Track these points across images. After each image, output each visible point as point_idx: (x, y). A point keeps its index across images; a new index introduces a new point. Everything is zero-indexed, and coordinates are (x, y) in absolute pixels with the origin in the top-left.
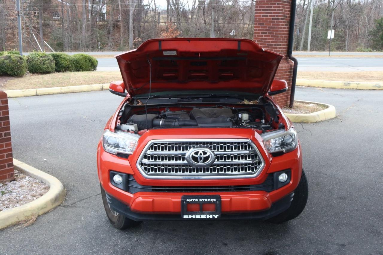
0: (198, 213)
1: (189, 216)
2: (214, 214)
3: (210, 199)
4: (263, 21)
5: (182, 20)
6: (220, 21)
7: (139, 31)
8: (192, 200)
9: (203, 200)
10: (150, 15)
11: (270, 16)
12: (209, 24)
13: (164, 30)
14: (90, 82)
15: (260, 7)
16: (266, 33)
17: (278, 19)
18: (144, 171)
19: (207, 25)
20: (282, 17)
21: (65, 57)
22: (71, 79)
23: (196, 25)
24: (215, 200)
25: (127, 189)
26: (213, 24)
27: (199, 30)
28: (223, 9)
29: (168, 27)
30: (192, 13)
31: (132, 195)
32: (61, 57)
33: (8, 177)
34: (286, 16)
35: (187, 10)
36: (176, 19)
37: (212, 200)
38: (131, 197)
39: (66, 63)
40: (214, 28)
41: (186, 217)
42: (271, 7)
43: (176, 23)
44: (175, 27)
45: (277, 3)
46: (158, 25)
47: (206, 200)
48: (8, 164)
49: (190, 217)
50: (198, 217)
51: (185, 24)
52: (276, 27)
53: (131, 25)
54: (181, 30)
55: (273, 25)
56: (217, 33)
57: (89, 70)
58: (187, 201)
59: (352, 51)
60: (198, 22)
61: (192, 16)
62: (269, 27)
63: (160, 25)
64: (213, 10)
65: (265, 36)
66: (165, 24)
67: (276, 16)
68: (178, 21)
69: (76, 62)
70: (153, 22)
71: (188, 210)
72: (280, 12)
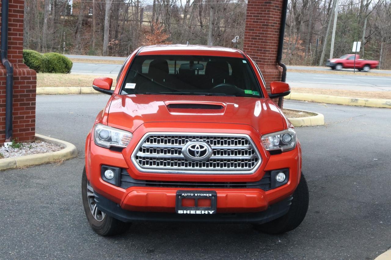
0: (193, 208)
1: (183, 212)
2: (209, 210)
3: (206, 194)
4: (253, 27)
5: (172, 20)
6: (222, 24)
7: (116, 31)
8: (187, 195)
9: (199, 195)
10: (131, 11)
11: (260, 22)
12: (206, 27)
13: (147, 32)
14: (66, 84)
15: (251, 13)
16: (256, 39)
17: (268, 25)
18: (139, 165)
19: (203, 28)
20: (272, 24)
21: (36, 55)
22: (46, 80)
23: (189, 27)
24: (210, 195)
25: (119, 184)
26: (212, 28)
27: (193, 33)
28: (225, 9)
29: (154, 28)
30: (186, 12)
31: (124, 191)
32: (32, 55)
33: (30, 139)
34: (277, 23)
35: (179, 7)
36: (164, 18)
37: (207, 195)
38: (123, 193)
39: (37, 63)
40: (212, 33)
41: (180, 212)
42: (262, 14)
43: (164, 23)
44: (162, 29)
45: (267, 10)
46: (141, 24)
47: (202, 195)
48: (31, 128)
49: (185, 212)
50: (193, 212)
51: (176, 26)
52: (265, 33)
53: (107, 24)
54: (171, 33)
55: (263, 31)
56: (217, 39)
57: (63, 72)
58: (182, 195)
59: (386, 69)
60: (192, 24)
61: (185, 16)
62: (259, 33)
63: (143, 25)
64: (211, 9)
65: (255, 42)
66: (150, 24)
67: (266, 22)
68: (167, 21)
69: (48, 62)
70: (135, 21)
71: (182, 205)
72: (270, 18)
